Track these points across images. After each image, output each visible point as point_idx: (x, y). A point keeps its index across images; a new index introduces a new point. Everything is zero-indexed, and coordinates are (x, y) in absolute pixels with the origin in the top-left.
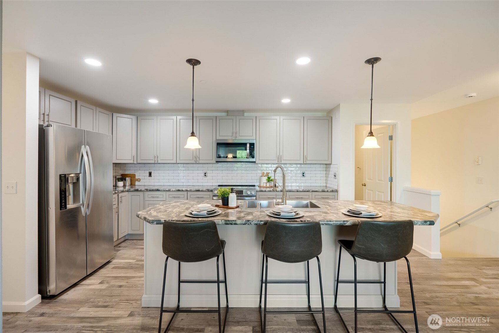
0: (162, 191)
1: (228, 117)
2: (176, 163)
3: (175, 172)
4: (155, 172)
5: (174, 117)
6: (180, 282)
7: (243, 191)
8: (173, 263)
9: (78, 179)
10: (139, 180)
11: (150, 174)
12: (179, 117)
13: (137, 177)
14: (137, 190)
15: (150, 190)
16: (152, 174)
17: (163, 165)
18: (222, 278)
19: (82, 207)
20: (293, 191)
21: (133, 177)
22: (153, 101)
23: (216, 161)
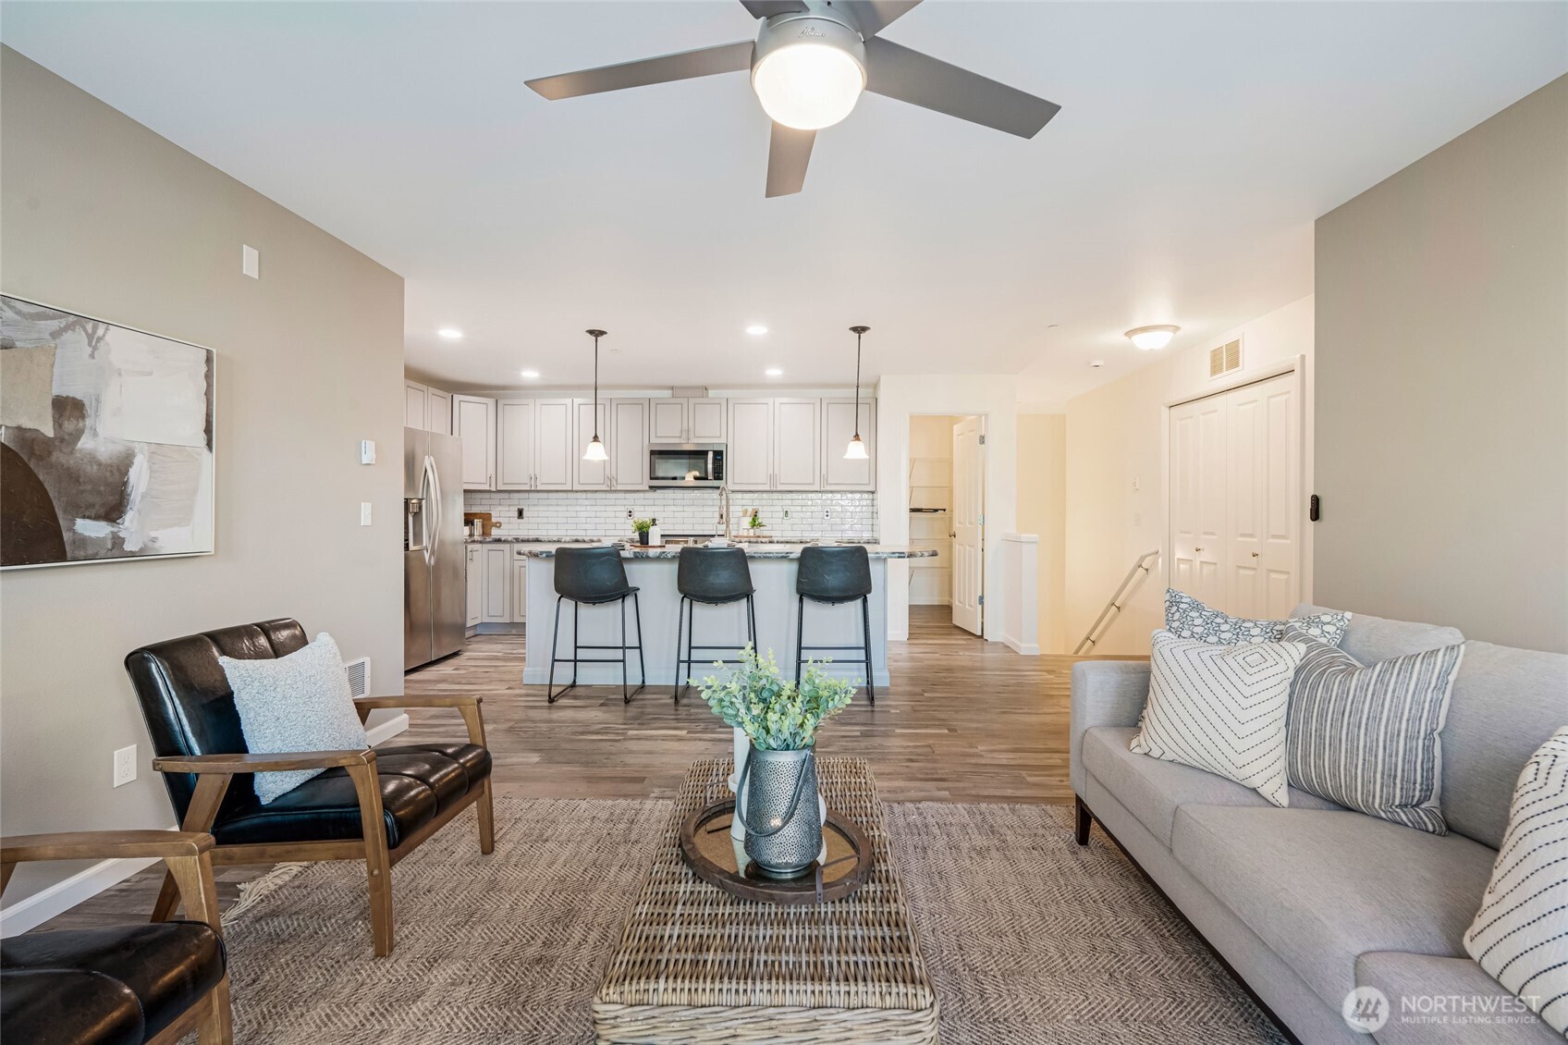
0: (545, 541)
1: (675, 400)
2: (572, 491)
3: (569, 508)
4: (531, 509)
5: (568, 401)
6: (576, 647)
8: (567, 605)
9: (420, 508)
10: (498, 525)
11: (520, 513)
12: (577, 401)
13: (494, 520)
14: (498, 541)
15: (523, 541)
16: (525, 514)
17: (547, 493)
18: (632, 640)
19: (425, 552)
21: (486, 518)
22: (530, 375)
23: (651, 487)
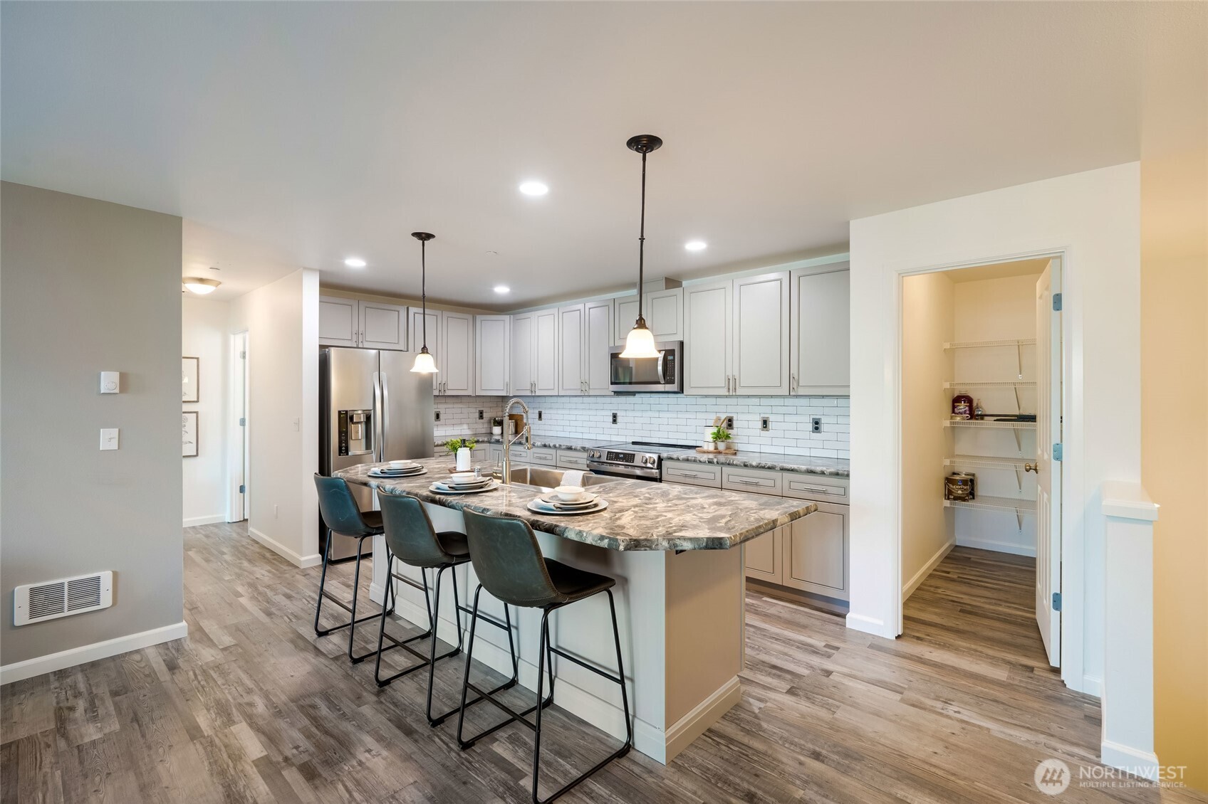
4: (546, 411)
7: (634, 455)
16: (542, 415)
17: (568, 398)
20: (736, 465)
21: (520, 420)
23: (615, 392)
